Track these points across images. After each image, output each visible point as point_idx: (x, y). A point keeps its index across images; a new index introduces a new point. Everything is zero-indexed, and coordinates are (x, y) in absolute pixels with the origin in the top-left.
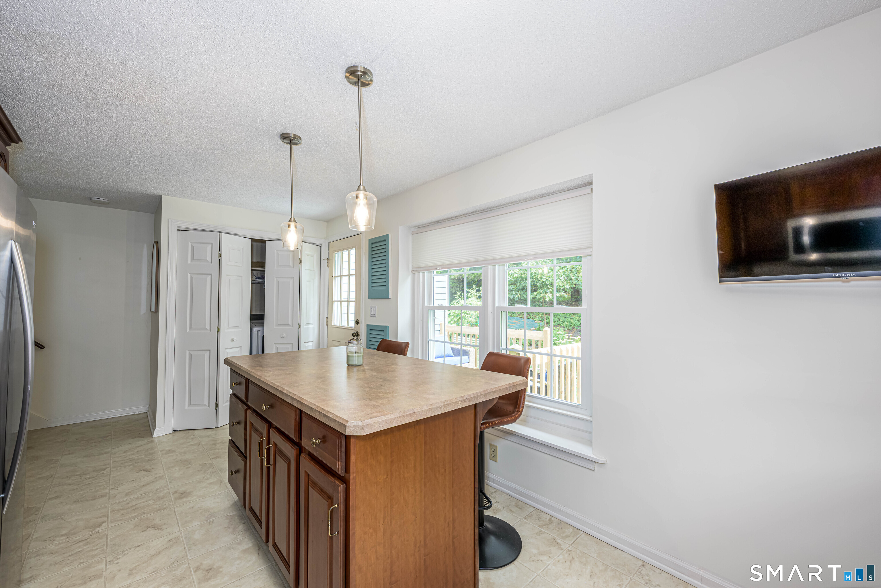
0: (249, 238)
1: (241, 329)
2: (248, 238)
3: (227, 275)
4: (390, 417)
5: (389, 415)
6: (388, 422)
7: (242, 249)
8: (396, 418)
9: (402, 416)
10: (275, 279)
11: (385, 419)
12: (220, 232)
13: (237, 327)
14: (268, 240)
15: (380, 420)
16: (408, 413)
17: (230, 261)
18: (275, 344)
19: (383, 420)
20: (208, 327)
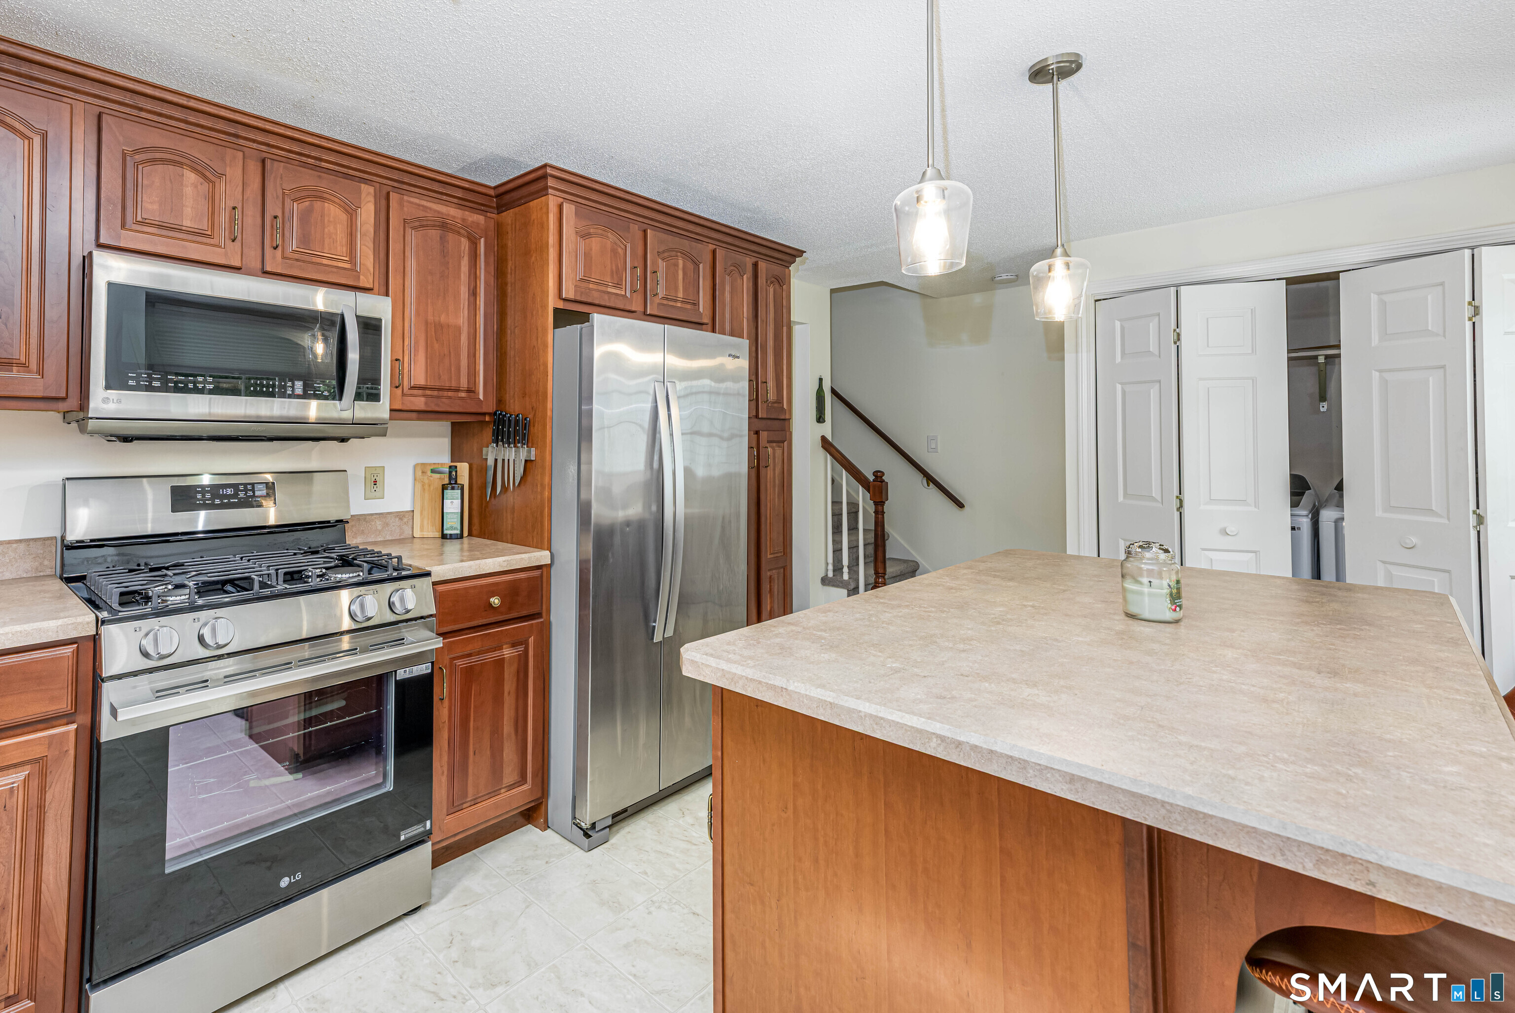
0: (1278, 279)
1: (1255, 507)
2: (1274, 280)
3: (1201, 379)
4: (734, 670)
5: (736, 666)
6: (727, 676)
7: (1252, 310)
8: (744, 678)
9: (757, 681)
10: (1375, 375)
11: (724, 668)
12: (1177, 286)
13: (1243, 502)
14: (1350, 270)
15: (714, 665)
16: (770, 682)
17: (1208, 346)
18: (1384, 562)
19: (719, 667)
20: (1156, 493)
